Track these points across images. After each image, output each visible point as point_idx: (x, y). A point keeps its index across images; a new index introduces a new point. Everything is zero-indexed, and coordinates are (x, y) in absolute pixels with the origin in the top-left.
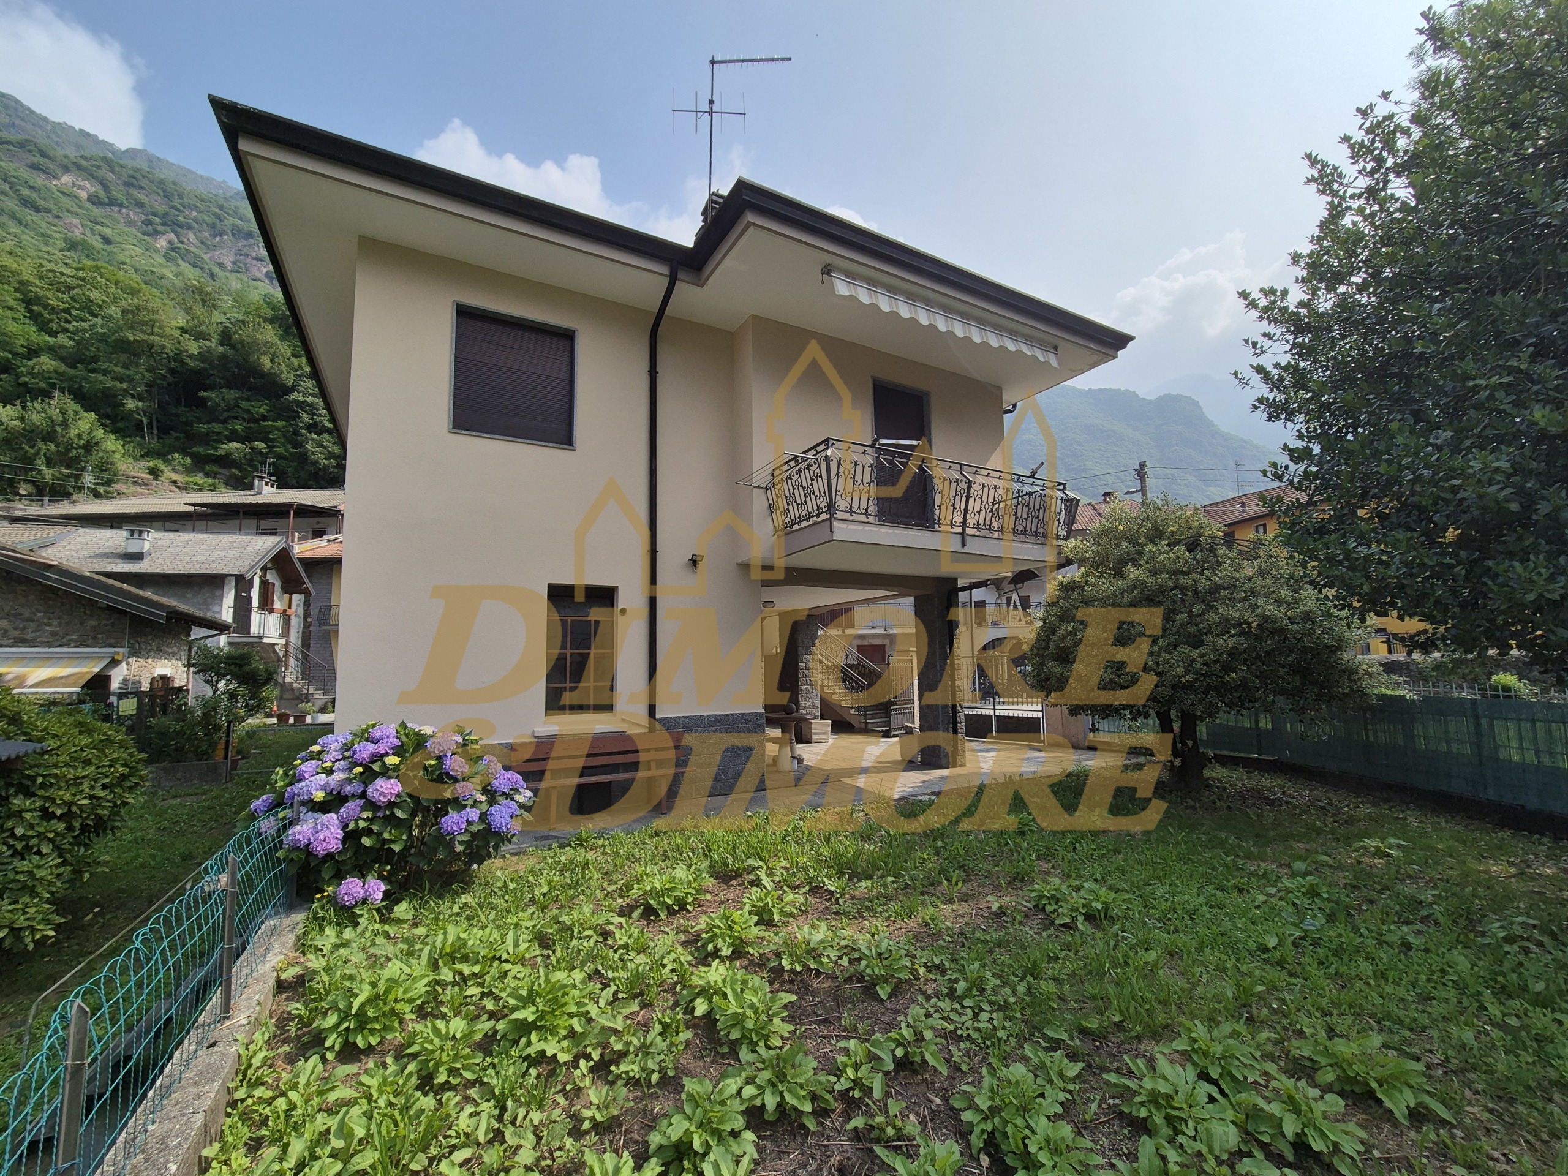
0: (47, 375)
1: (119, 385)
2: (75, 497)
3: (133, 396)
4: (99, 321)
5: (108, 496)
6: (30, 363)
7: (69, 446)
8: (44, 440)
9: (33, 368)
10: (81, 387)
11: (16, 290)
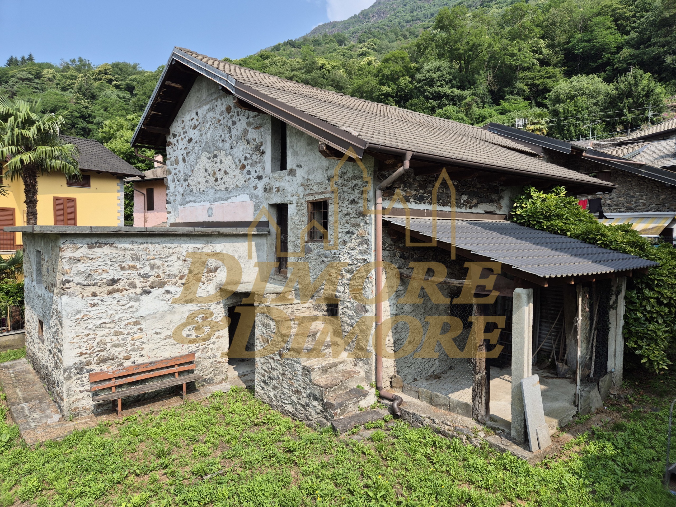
0: (626, 59)
1: (662, 49)
2: (642, 127)
3: (670, 54)
4: (650, 13)
5: (659, 122)
6: (618, 56)
7: (639, 97)
8: (627, 98)
9: (620, 58)
10: (643, 59)
11: (611, 16)
